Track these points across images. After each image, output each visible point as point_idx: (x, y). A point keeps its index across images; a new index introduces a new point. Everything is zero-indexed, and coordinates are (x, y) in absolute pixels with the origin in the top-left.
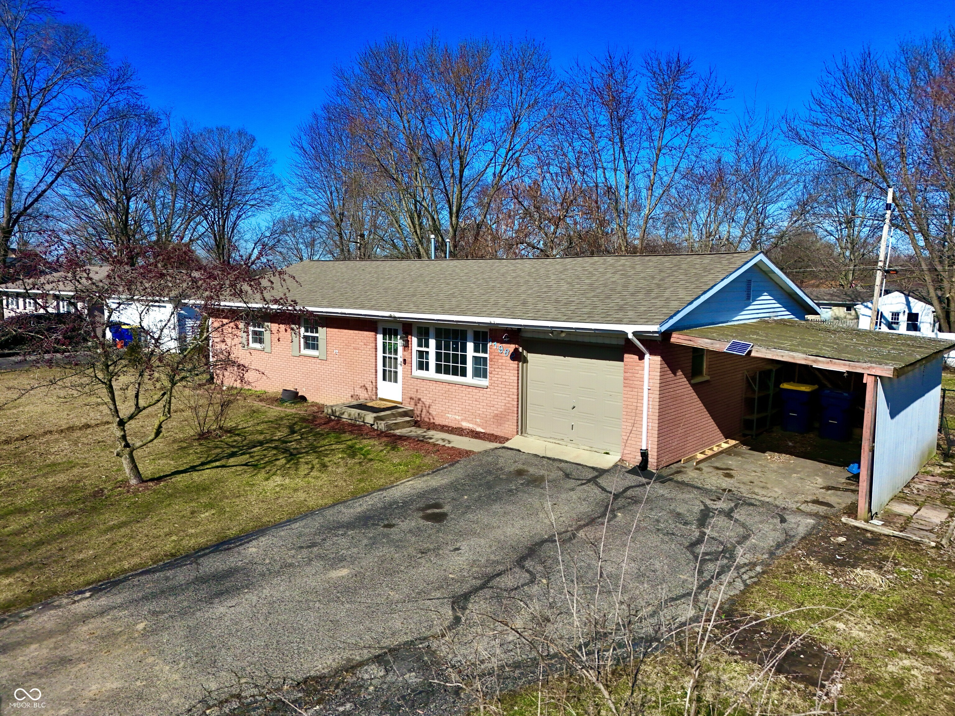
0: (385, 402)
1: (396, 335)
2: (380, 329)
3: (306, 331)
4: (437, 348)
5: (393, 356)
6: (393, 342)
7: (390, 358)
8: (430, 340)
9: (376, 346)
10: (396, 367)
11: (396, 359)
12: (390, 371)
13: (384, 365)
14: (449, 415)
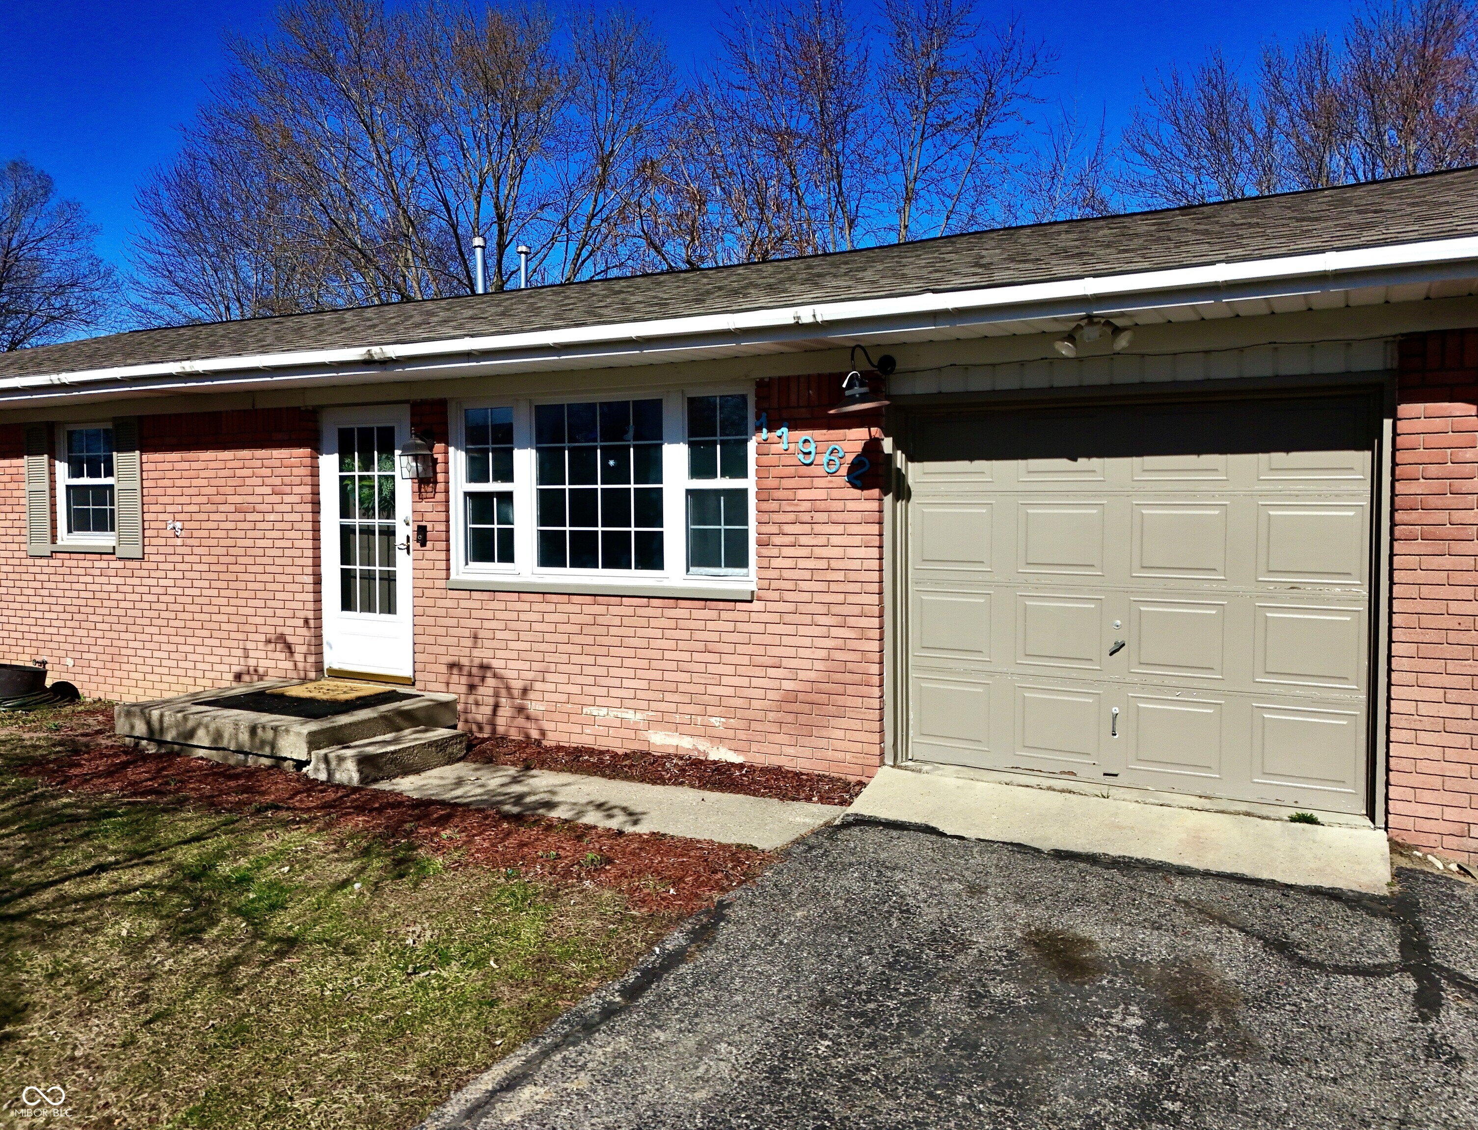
0: (350, 684)
1: (387, 450)
2: (330, 436)
3: (76, 472)
4: (543, 478)
5: (377, 522)
6: (376, 473)
7: (367, 531)
8: (517, 453)
9: (316, 493)
10: (389, 559)
11: (389, 533)
12: (368, 577)
13: (346, 556)
14: (595, 711)
